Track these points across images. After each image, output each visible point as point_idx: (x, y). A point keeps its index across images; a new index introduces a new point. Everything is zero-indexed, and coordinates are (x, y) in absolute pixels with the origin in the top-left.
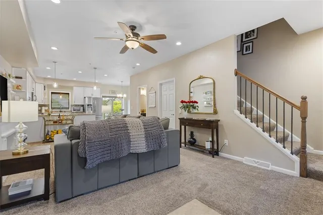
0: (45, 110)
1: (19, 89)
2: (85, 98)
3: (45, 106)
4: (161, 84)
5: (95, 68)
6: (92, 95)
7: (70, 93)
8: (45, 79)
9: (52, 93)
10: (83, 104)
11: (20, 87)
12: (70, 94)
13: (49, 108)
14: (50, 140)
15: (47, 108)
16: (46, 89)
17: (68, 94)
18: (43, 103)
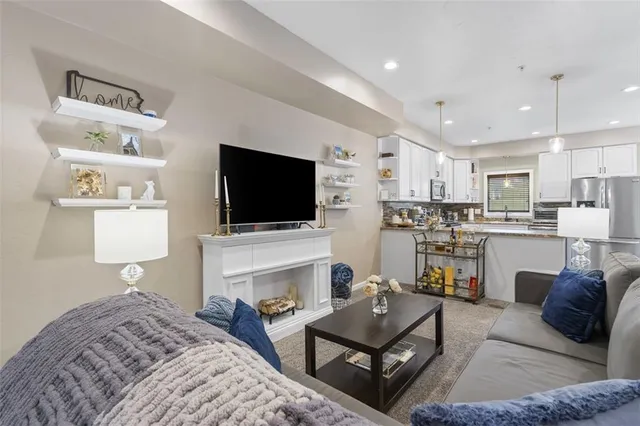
1: (388, 177)
3: (474, 206)
6: (602, 170)
7: (531, 172)
8: (473, 148)
9: (489, 177)
10: (568, 200)
11: (389, 173)
12: (531, 176)
13: (482, 210)
15: (478, 211)
16: (477, 168)
17: (527, 175)
18: (469, 201)
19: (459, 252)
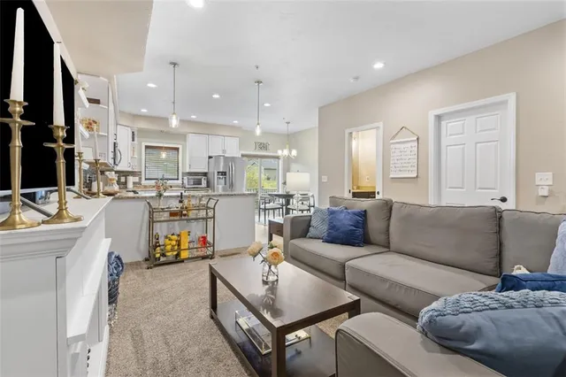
0: (134, 183)
1: (93, 129)
2: (210, 157)
3: (133, 173)
4: (439, 118)
5: (259, 82)
6: (224, 151)
7: (181, 147)
8: (137, 117)
9: (147, 147)
10: (206, 171)
11: (94, 125)
12: (180, 150)
13: (140, 178)
14: (162, 259)
15: (137, 179)
16: (136, 139)
17: (177, 149)
18: (130, 169)
19: (192, 214)
